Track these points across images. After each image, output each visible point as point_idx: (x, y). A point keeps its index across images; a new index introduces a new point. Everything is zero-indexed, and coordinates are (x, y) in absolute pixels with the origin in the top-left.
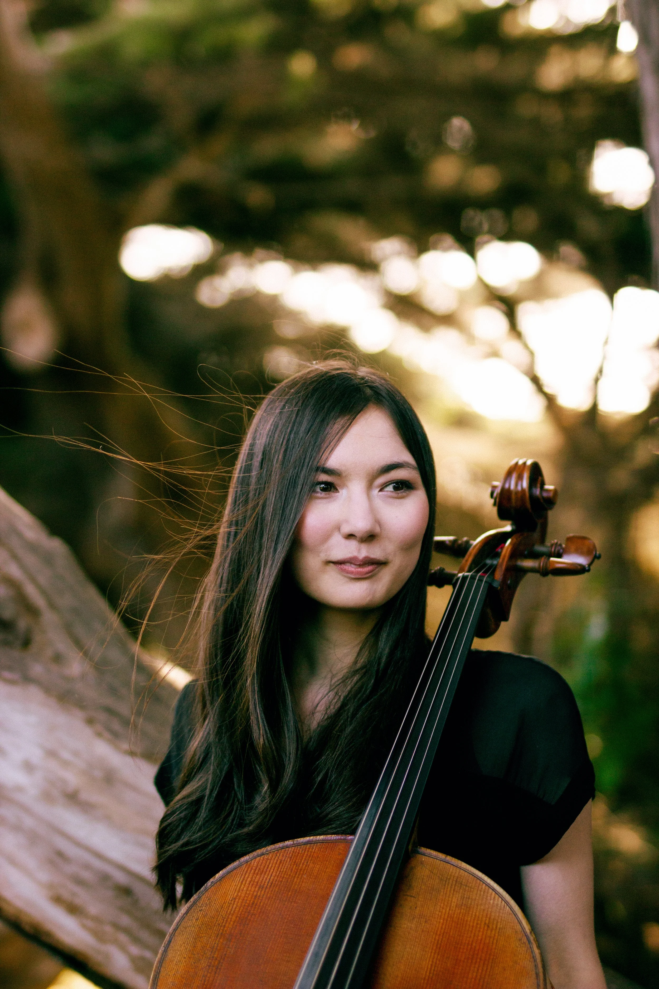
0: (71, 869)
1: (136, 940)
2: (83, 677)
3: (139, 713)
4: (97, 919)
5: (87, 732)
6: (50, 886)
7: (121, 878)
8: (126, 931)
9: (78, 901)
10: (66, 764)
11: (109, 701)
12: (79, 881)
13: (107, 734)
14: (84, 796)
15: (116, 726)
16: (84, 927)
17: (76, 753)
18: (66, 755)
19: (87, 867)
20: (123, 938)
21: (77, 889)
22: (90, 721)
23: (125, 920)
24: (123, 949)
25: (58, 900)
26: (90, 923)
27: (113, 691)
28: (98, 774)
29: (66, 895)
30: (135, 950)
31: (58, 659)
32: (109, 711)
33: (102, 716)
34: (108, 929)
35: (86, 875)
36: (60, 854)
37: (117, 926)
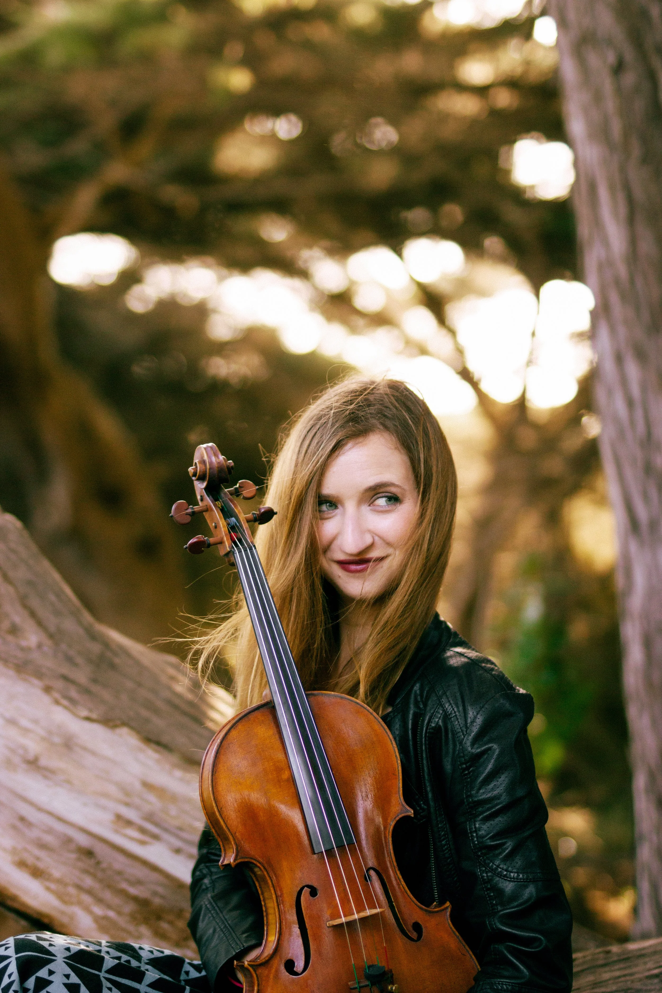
0: (34, 833)
1: (100, 901)
2: (40, 646)
3: (95, 681)
4: (59, 881)
5: (46, 699)
6: (14, 851)
7: (83, 840)
8: (89, 892)
9: (41, 865)
10: (26, 731)
11: (65, 670)
12: (43, 846)
13: (65, 702)
14: (43, 762)
15: (73, 693)
16: (48, 889)
17: (36, 721)
18: (24, 722)
19: (50, 831)
20: (87, 899)
21: (42, 854)
22: (48, 690)
23: (88, 882)
24: (88, 910)
25: (22, 864)
26: (53, 886)
27: (69, 660)
28: (57, 740)
29: (30, 860)
30: (98, 910)
31: (14, 630)
32: (65, 678)
33: (59, 684)
34: (72, 890)
35: (48, 839)
36: (22, 819)
37: (79, 887)
